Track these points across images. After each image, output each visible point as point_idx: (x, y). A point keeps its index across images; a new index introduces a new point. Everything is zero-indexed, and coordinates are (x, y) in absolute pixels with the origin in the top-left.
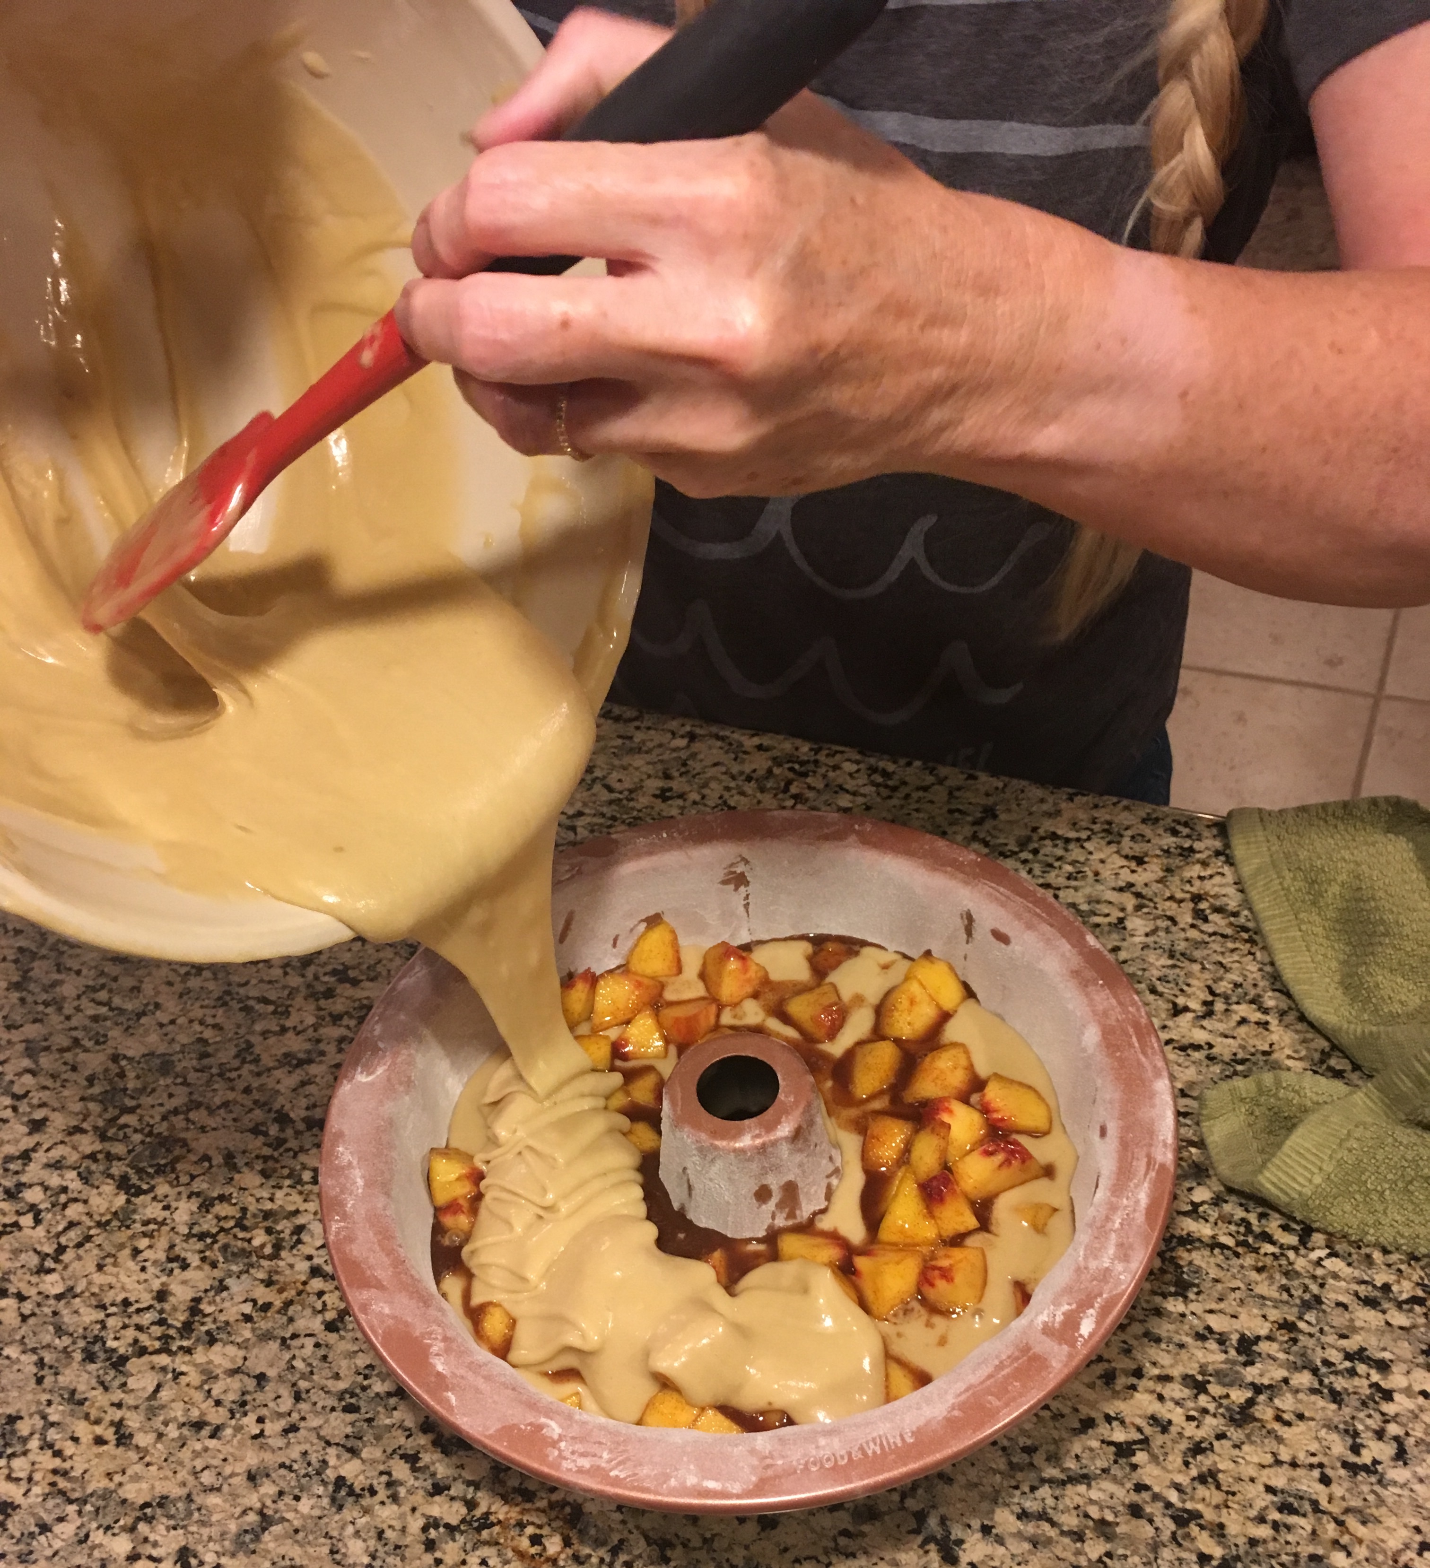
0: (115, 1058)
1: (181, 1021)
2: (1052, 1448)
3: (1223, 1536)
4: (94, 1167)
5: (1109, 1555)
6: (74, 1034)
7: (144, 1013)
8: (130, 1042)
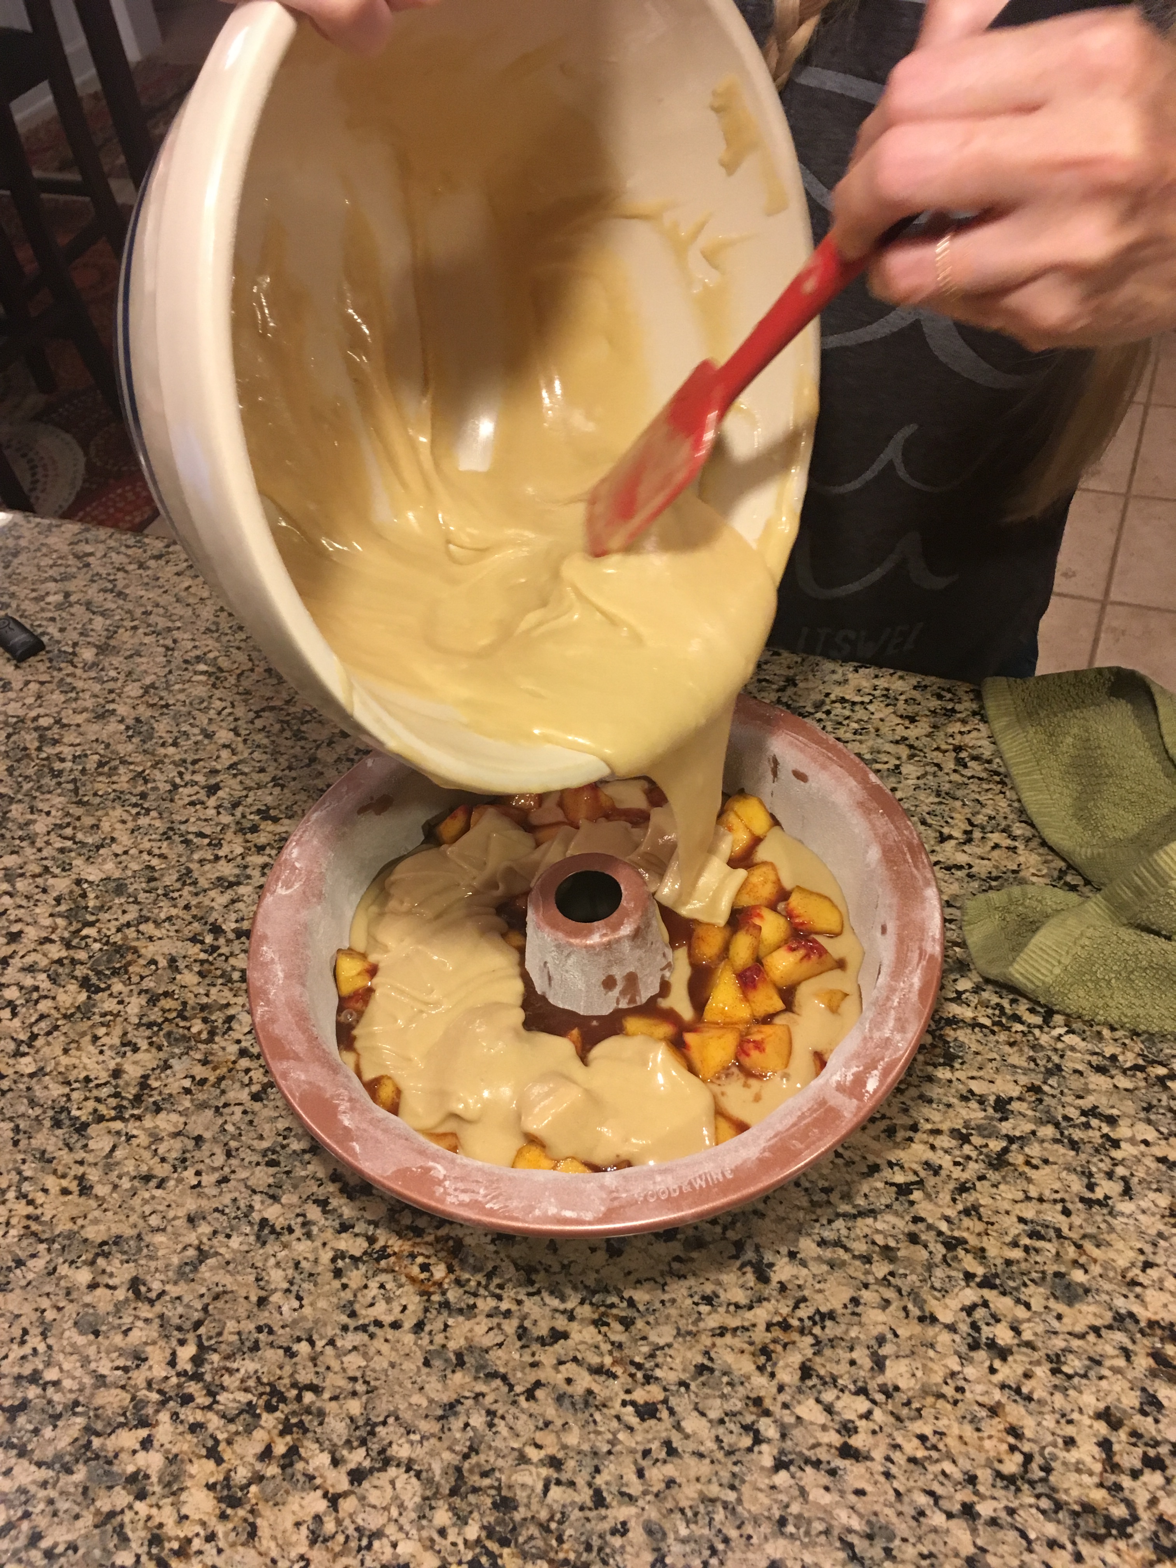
0: (78, 882)
1: (132, 852)
2: (845, 1188)
3: (984, 1258)
4: (60, 970)
5: (892, 1274)
6: (45, 862)
7: (102, 846)
8: (91, 869)
